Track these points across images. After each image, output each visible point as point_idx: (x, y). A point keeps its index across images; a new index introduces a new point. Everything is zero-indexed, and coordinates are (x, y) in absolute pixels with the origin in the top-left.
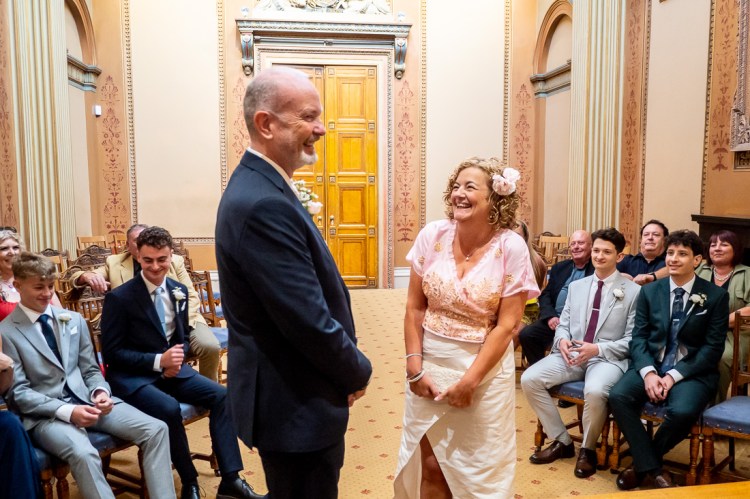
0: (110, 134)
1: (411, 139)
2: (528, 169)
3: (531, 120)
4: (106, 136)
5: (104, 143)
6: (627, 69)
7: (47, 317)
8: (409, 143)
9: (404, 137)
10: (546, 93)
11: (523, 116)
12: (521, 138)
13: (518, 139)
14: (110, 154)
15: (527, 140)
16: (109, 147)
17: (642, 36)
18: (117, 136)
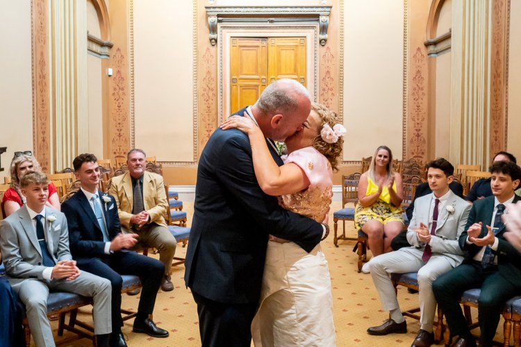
0: (118, 88)
1: (332, 90)
2: (423, 111)
3: (425, 74)
4: (115, 89)
5: (114, 94)
6: (493, 34)
7: (41, 216)
8: (330, 92)
9: (327, 88)
10: (437, 53)
11: (419, 72)
12: (417, 88)
13: (415, 89)
14: (117, 102)
15: (422, 89)
16: (117, 97)
17: (504, 8)
18: (123, 89)
